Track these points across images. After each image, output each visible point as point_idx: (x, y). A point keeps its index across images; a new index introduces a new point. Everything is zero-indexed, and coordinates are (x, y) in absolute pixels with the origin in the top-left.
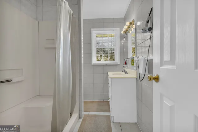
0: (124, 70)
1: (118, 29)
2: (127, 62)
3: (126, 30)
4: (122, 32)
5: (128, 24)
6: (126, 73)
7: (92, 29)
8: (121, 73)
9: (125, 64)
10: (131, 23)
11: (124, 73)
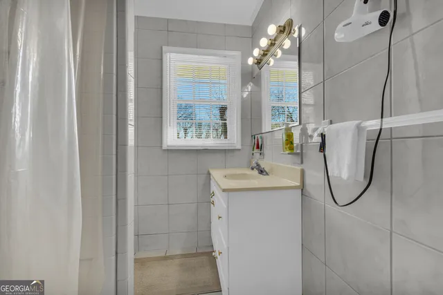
0: (258, 165)
1: (238, 54)
2: (262, 141)
3: (262, 52)
4: (250, 61)
5: (272, 30)
6: (262, 172)
7: (165, 48)
8: (249, 172)
9: (259, 147)
10: (282, 30)
11: (256, 172)
